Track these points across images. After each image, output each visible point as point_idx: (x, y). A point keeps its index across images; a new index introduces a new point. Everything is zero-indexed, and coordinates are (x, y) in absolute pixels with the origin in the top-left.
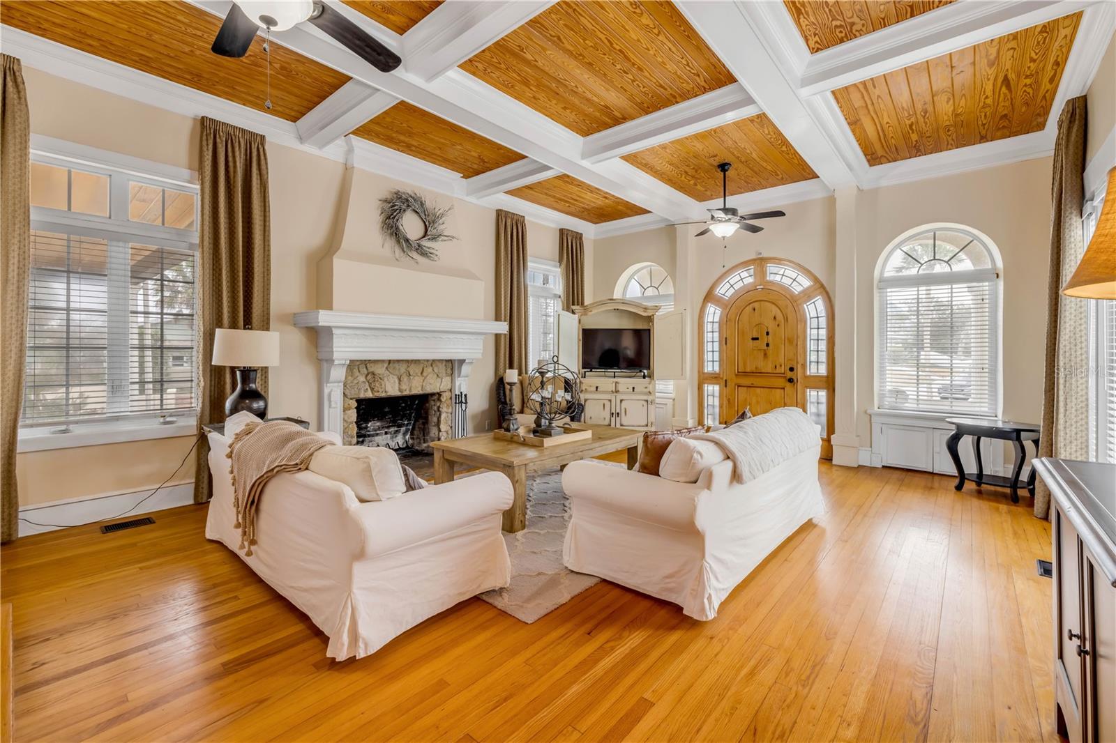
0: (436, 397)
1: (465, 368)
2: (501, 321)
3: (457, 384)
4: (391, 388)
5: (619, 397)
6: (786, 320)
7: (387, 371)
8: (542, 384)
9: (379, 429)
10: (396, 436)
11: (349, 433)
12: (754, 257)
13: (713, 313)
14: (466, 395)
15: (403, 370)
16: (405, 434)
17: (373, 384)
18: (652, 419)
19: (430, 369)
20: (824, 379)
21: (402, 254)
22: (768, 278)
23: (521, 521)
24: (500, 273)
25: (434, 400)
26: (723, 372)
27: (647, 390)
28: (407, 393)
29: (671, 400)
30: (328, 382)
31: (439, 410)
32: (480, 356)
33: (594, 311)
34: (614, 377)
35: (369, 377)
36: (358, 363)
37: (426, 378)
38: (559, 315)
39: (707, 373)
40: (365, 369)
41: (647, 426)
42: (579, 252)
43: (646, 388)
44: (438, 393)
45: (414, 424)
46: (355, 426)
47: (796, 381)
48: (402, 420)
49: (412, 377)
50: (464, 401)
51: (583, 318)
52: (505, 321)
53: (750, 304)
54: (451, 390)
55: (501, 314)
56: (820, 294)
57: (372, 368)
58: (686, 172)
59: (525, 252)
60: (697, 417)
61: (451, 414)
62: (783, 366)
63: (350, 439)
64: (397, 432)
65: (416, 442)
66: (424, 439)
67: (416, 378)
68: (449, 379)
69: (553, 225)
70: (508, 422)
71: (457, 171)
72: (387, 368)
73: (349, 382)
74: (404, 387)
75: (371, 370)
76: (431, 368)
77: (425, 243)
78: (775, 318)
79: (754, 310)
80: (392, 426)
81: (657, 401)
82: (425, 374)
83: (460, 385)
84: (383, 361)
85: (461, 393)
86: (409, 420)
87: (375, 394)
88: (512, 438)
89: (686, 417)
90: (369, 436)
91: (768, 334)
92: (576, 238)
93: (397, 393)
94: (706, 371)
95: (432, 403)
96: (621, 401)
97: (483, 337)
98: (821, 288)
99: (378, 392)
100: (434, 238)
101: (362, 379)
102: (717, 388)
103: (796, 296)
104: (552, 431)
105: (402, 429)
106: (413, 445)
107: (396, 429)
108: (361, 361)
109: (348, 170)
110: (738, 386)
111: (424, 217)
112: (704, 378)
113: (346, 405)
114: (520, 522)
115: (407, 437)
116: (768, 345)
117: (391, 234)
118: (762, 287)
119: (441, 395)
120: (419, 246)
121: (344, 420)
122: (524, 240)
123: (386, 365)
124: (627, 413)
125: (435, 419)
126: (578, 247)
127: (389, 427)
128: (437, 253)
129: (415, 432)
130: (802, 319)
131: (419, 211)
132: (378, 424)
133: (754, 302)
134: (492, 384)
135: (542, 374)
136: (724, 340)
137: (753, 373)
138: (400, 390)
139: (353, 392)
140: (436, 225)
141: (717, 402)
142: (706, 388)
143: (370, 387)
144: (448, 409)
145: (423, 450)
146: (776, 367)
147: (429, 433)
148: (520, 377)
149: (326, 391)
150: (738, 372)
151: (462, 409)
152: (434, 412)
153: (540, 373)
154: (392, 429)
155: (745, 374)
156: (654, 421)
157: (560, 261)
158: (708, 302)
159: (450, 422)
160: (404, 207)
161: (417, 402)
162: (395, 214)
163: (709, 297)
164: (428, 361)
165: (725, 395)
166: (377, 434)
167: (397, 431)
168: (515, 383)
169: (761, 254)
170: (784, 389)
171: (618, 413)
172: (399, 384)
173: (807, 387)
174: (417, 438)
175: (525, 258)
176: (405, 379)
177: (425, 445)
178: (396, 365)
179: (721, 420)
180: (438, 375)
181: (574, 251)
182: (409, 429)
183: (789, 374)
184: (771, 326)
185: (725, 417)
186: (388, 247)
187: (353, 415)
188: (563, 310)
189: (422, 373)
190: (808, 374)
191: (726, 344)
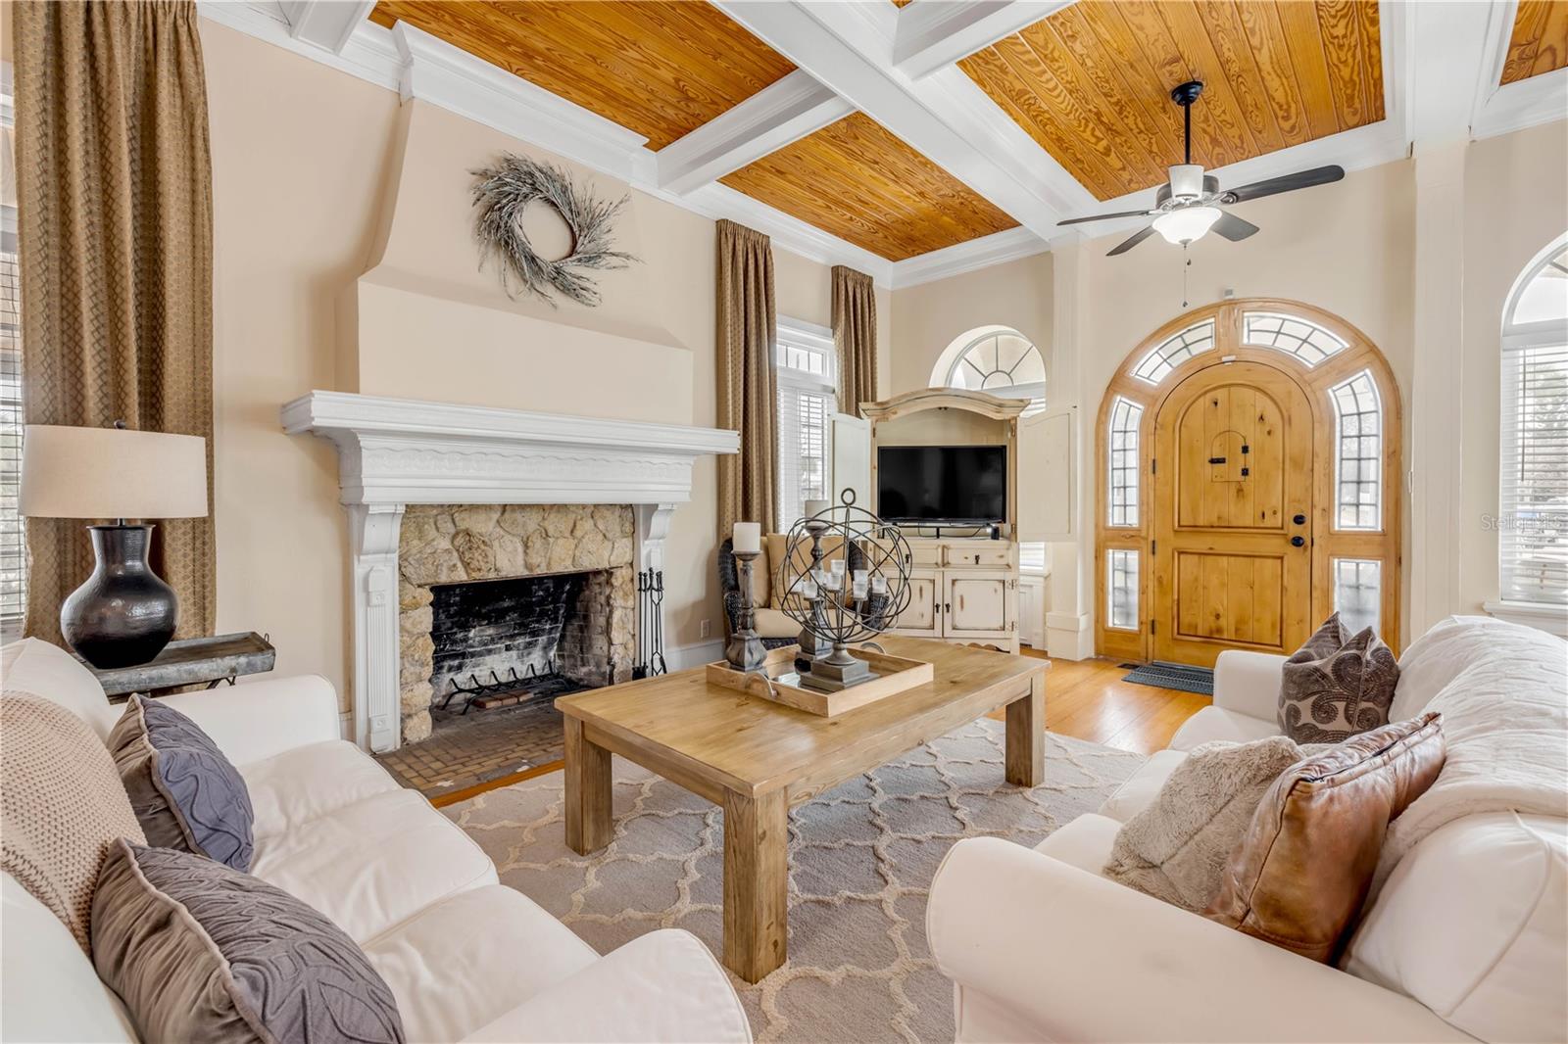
0: (602, 578)
1: (658, 523)
2: (726, 428)
3: (644, 552)
4: (508, 562)
5: (950, 574)
6: (1287, 421)
7: (498, 529)
8: (816, 555)
9: (493, 641)
10: (529, 654)
11: (416, 657)
12: (1214, 299)
13: (1127, 414)
14: (659, 575)
15: (532, 526)
16: (546, 648)
17: (467, 555)
18: (1012, 616)
19: (588, 524)
20: (1378, 539)
21: (522, 287)
22: (1245, 341)
23: (776, 944)
24: (725, 342)
25: (599, 584)
26: (1148, 527)
27: (1003, 561)
28: (541, 571)
29: (1042, 579)
30: (360, 552)
31: (608, 604)
32: (686, 498)
33: (902, 413)
34: (938, 536)
35: (460, 540)
36: (435, 512)
37: (580, 541)
38: (834, 422)
39: (1114, 529)
40: (450, 525)
41: (1003, 629)
42: (867, 310)
43: (1002, 557)
44: (607, 571)
45: (564, 629)
46: (430, 640)
47: (1309, 543)
48: (538, 622)
49: (551, 540)
50: (655, 585)
51: (880, 427)
52: (734, 428)
53: (1206, 393)
54: (631, 564)
55: (728, 418)
56: (1369, 364)
57: (466, 522)
58: (1098, 115)
59: (770, 303)
60: (1092, 612)
61: (634, 609)
62: (1279, 514)
63: (418, 669)
64: (529, 645)
65: (568, 663)
66: (582, 658)
67: (561, 541)
68: (627, 542)
69: (820, 260)
70: (738, 646)
71: (635, 130)
72: (498, 521)
73: (414, 551)
74: (535, 559)
75: (462, 526)
76: (591, 522)
77: (572, 268)
78: (1262, 418)
79: (1216, 403)
80: (519, 634)
81: (1023, 580)
82: (578, 533)
83: (649, 556)
84: (488, 508)
85: (650, 570)
86: (555, 620)
87: (474, 575)
88: (748, 686)
89: (1075, 611)
90: (473, 655)
91: (1245, 450)
92: (862, 284)
93: (520, 572)
94: (1111, 525)
95: (597, 589)
96: (954, 582)
97: (691, 460)
98: (1369, 352)
99: (479, 570)
100: (590, 259)
101: (444, 544)
102: (1133, 557)
103: (1308, 371)
104: (844, 669)
105: (540, 638)
106: (562, 667)
107: (528, 640)
108: (442, 506)
109: (402, 103)
110: (1180, 553)
111: (568, 215)
112: (1107, 539)
113: (408, 600)
114: (771, 948)
115: (552, 654)
116: (1245, 472)
117: (498, 244)
118: (1233, 358)
119: (612, 573)
120: (558, 273)
121: (402, 629)
122: (769, 281)
123: (496, 516)
124: (965, 605)
125: (602, 621)
126: (866, 300)
127: (512, 637)
128: (595, 288)
129: (566, 645)
130: (1323, 419)
131: (558, 201)
132: (491, 631)
133: (1215, 389)
134: (711, 552)
135: (816, 532)
136: (1150, 462)
137: (1212, 527)
138: (527, 566)
139: (423, 571)
140: (596, 233)
141: (1134, 584)
142: (1111, 556)
143: (462, 561)
144: (626, 600)
145: (581, 680)
146: (1263, 515)
147: (590, 646)
148: (765, 538)
149: (359, 571)
150: (1179, 526)
151: (652, 601)
152: (599, 607)
153: (812, 530)
154: (521, 641)
155: (1195, 529)
156: (1015, 618)
157: (834, 326)
158: (1115, 392)
159: (630, 626)
160: (525, 190)
161: (568, 587)
162: (504, 201)
163: (1119, 383)
164: (584, 507)
165: (1151, 571)
166: (490, 652)
167: (530, 643)
168: (754, 555)
169: (1229, 292)
170: (1282, 558)
171: (948, 606)
172: (525, 552)
173: (1333, 555)
174: (569, 656)
175: (771, 316)
176: (537, 543)
177: (584, 670)
178: (518, 516)
179: (1144, 618)
180: (604, 536)
181: (859, 306)
182: (554, 639)
183: (1294, 530)
184: (1253, 434)
185: (1151, 613)
186: (491, 271)
187: (425, 618)
188: (840, 411)
189: (572, 532)
190: (1337, 528)
191: (1154, 472)
